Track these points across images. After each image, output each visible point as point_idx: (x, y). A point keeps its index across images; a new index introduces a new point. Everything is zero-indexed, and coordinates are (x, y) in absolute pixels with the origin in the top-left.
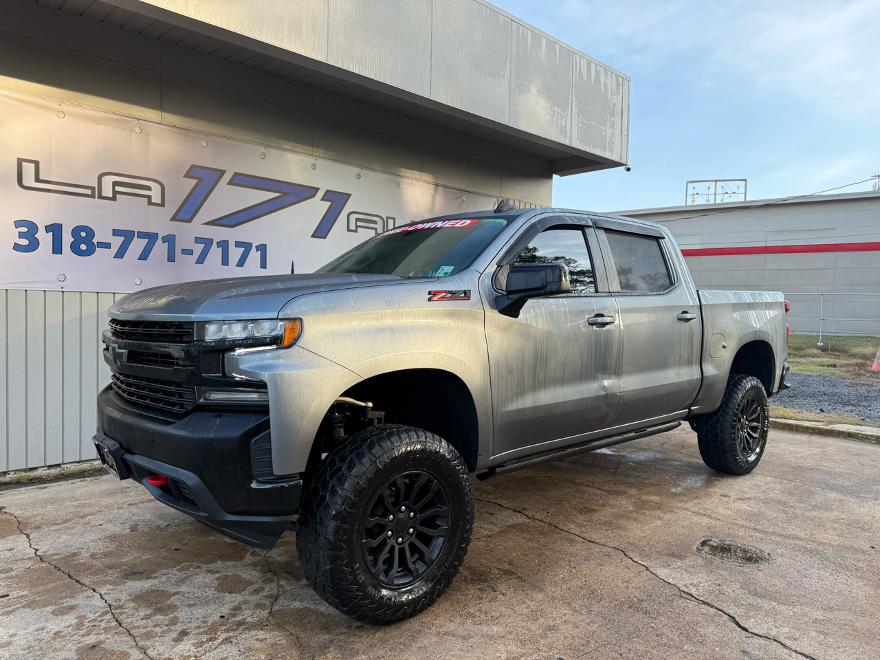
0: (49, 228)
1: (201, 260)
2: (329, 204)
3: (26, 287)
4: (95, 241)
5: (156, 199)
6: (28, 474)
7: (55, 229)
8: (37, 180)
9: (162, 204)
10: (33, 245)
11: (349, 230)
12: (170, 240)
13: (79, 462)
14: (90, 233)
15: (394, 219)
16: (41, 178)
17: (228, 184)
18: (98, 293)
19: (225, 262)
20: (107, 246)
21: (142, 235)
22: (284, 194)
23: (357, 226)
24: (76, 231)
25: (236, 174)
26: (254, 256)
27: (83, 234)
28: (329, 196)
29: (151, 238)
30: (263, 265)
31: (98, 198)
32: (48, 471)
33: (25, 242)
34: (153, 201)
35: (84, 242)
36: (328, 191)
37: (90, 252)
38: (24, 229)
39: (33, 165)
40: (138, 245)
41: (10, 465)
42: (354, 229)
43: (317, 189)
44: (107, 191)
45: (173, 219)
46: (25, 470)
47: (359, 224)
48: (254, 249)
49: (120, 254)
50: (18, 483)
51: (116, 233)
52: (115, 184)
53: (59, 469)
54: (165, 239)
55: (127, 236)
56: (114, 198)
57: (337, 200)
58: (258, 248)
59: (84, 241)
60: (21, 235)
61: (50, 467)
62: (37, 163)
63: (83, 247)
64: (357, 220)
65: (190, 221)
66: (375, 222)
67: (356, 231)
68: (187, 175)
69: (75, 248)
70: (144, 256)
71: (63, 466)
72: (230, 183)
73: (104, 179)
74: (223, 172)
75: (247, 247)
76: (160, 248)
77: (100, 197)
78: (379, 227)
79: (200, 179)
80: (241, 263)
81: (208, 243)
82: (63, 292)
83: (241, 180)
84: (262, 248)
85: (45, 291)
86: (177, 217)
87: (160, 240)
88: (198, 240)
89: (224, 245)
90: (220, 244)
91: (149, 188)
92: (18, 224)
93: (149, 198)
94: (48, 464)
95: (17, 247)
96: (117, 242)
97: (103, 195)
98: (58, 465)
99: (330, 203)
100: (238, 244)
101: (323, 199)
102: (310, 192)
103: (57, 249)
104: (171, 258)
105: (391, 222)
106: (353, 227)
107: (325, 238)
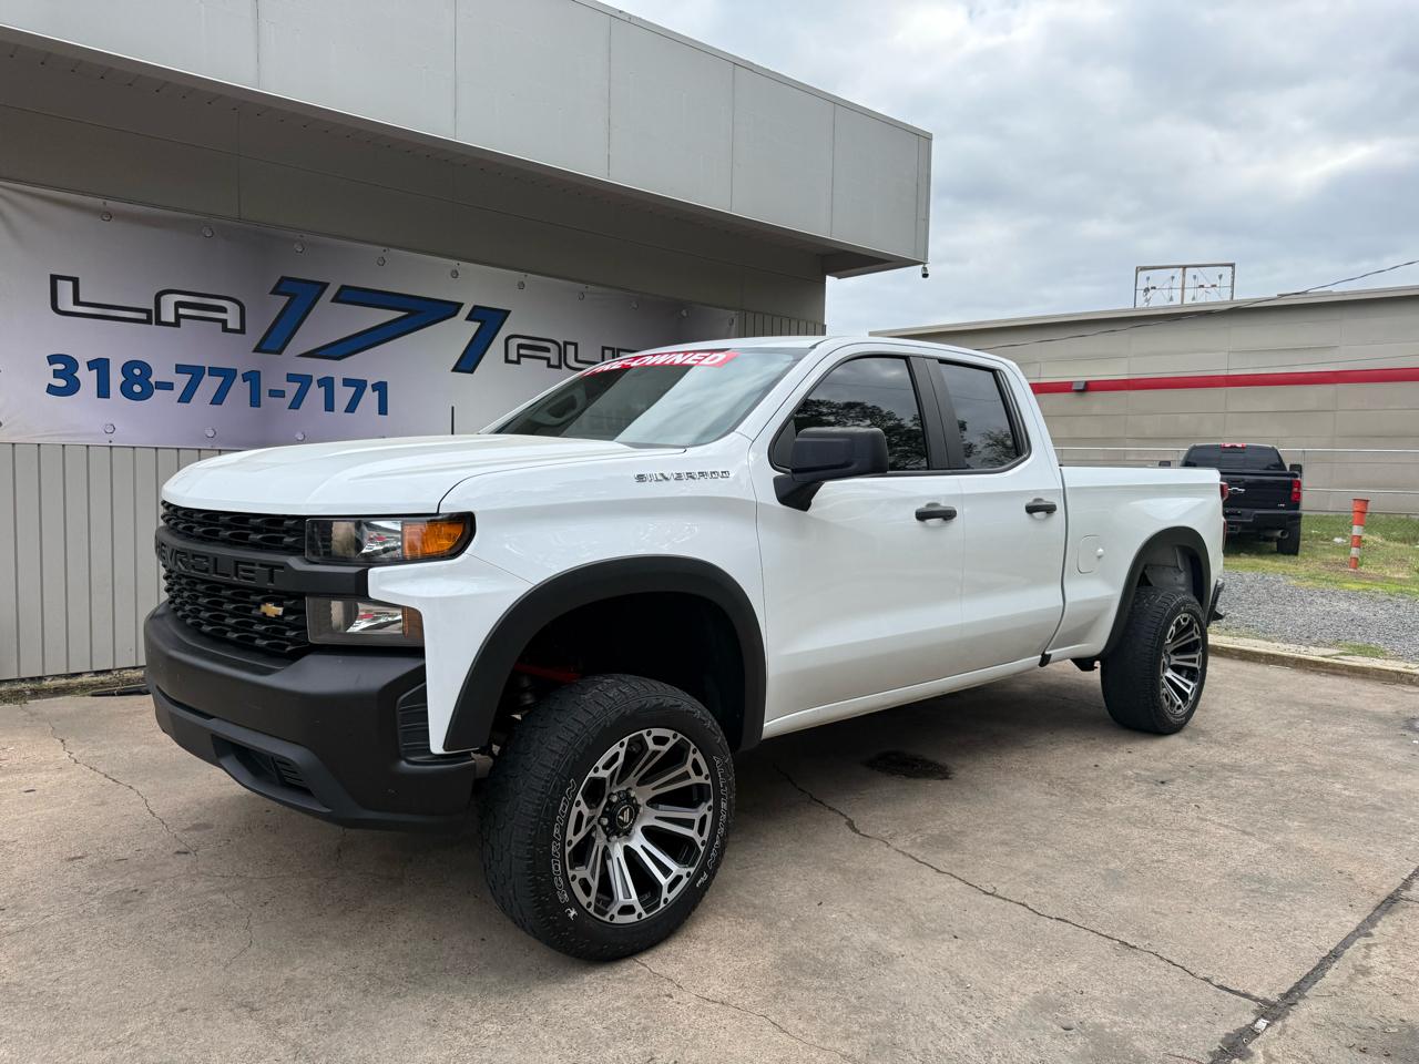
0: (91, 365)
1: (296, 404)
2: (476, 325)
3: (64, 440)
4: (152, 380)
5: (234, 323)
6: (69, 681)
7: (100, 366)
8: (77, 302)
9: (242, 331)
10: (72, 387)
11: (507, 361)
12: (253, 378)
13: (135, 668)
14: (147, 370)
15: (576, 345)
16: (82, 299)
17: (333, 301)
18: (156, 448)
19: (329, 406)
20: (169, 386)
21: (214, 372)
22: (412, 313)
23: (519, 356)
24: (127, 368)
25: (343, 288)
26: (370, 398)
27: (137, 372)
28: (477, 314)
29: (228, 375)
30: (383, 410)
31: (156, 324)
32: (95, 678)
33: (61, 383)
34: (230, 326)
35: (139, 382)
36: (475, 307)
37: (145, 395)
38: (60, 367)
39: (70, 284)
40: (210, 385)
41: (46, 668)
42: (515, 359)
43: (459, 306)
44: (168, 315)
45: (258, 350)
46: (67, 676)
47: (522, 352)
48: (369, 388)
49: (186, 397)
50: (58, 692)
51: (180, 369)
52: (178, 305)
53: (109, 676)
54: (246, 377)
55: (196, 373)
56: (177, 324)
57: (489, 321)
58: (376, 387)
59: (137, 380)
60: (56, 374)
61: (97, 673)
62: (75, 281)
63: (137, 388)
64: (520, 346)
65: (279, 352)
66: (547, 350)
67: (518, 362)
68: (275, 292)
69: (126, 390)
70: (218, 399)
71: (115, 673)
72: (336, 299)
73: (164, 299)
74: (325, 286)
75: (360, 386)
76: (240, 389)
77: (159, 322)
78: (553, 356)
79: (293, 297)
80: (351, 408)
81: (304, 381)
82: (111, 447)
83: (349, 296)
84: (381, 388)
85: (88, 446)
86: (264, 347)
87: (239, 378)
88: (291, 378)
89: (327, 383)
90: (321, 382)
91: (223, 310)
92: (52, 359)
93: (224, 322)
94: (95, 670)
95: (52, 390)
96: (182, 381)
97: (163, 319)
98: (109, 671)
99: (478, 324)
100: (347, 382)
101: (469, 318)
102: (449, 310)
103: (103, 392)
104: (255, 401)
105: (571, 349)
106: (513, 356)
107: (472, 372)
